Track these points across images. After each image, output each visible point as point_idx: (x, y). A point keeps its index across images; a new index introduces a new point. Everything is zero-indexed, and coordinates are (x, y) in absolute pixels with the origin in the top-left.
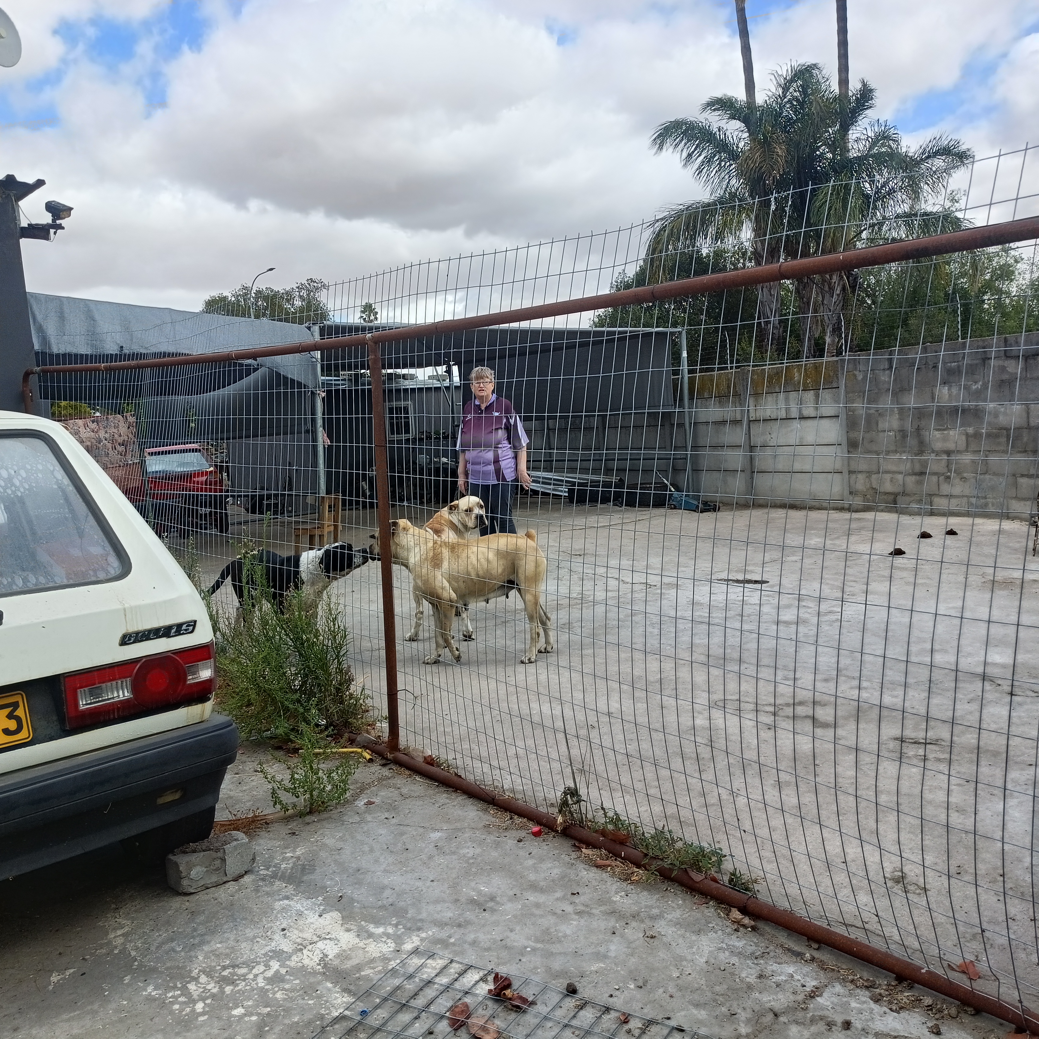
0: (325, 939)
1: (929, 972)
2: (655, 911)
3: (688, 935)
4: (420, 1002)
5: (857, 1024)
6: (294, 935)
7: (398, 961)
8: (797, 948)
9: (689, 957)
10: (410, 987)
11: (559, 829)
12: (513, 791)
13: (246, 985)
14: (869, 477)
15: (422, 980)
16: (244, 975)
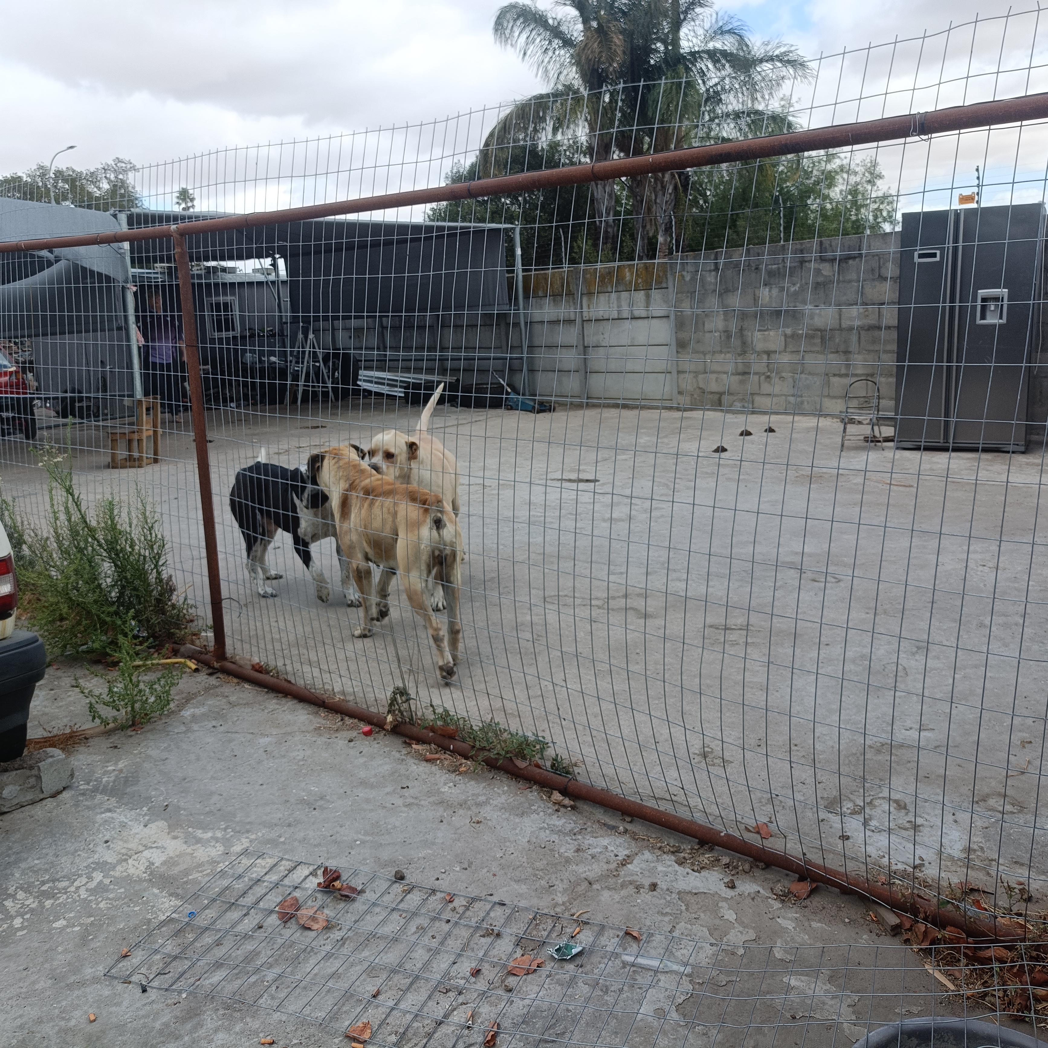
0: (152, 848)
1: (727, 835)
2: (482, 798)
3: (512, 817)
4: (249, 900)
5: (663, 885)
6: (118, 846)
7: (227, 863)
8: (612, 823)
9: (512, 839)
10: (240, 886)
11: (388, 727)
12: (343, 693)
13: (68, 898)
14: (696, 377)
15: (251, 879)
16: (65, 888)
